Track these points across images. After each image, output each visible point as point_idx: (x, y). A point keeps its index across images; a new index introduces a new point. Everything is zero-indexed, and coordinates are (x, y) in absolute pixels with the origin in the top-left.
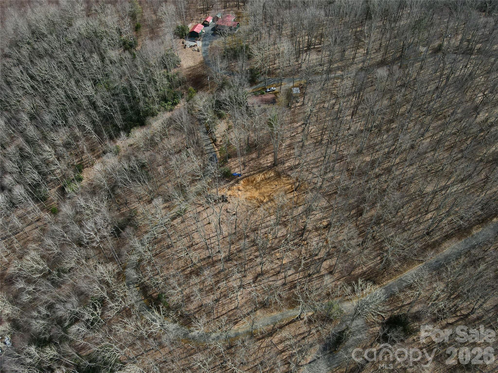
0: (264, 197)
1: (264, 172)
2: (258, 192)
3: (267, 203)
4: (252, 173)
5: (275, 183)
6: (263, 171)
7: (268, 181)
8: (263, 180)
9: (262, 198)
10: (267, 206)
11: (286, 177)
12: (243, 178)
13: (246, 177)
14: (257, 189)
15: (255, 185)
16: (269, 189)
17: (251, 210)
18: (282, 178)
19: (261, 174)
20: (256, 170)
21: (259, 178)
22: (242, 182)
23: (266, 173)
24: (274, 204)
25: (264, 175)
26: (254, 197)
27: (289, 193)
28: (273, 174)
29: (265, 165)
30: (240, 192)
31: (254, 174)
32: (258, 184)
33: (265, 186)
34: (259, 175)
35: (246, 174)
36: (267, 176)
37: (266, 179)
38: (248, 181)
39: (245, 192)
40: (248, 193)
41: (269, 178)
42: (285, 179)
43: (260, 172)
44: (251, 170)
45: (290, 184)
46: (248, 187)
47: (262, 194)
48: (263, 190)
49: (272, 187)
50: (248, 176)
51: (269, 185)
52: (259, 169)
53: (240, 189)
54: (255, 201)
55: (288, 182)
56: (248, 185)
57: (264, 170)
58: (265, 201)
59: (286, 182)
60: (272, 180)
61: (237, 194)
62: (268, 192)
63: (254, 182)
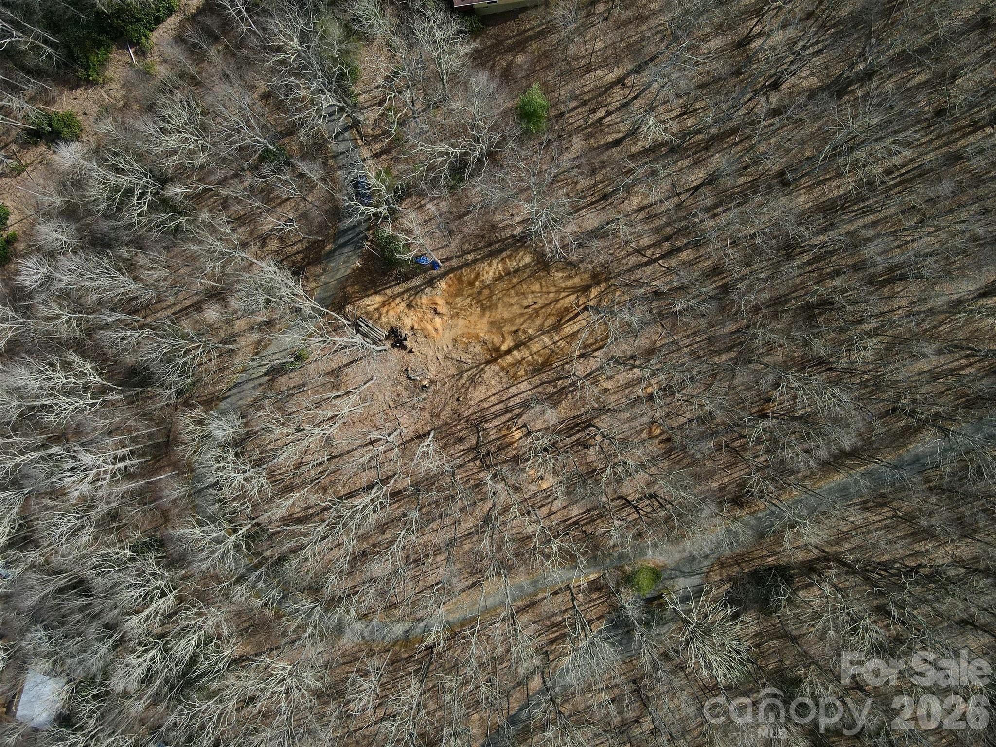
0: (503, 337)
1: (504, 254)
2: (485, 320)
3: (509, 351)
4: (470, 257)
5: (532, 288)
6: (500, 251)
7: (514, 280)
8: (499, 278)
9: (497, 340)
10: (509, 359)
11: (563, 270)
12: (445, 274)
13: (453, 270)
14: (484, 309)
15: (480, 293)
16: (516, 309)
17: (469, 373)
18: (552, 271)
19: (495, 262)
20: (480, 249)
21: (490, 271)
22: (442, 285)
23: (509, 257)
24: (527, 354)
25: (505, 263)
26: (477, 336)
27: (568, 321)
28: (527, 259)
29: (507, 233)
30: (437, 320)
31: (475, 261)
32: (486, 292)
33: (506, 299)
34: (490, 265)
35: (454, 263)
36: (512, 264)
37: (508, 273)
38: (460, 280)
39: (452, 317)
40: (461, 322)
41: (517, 271)
42: (560, 275)
43: (492, 255)
44: (466, 246)
45: (574, 290)
46: (460, 302)
47: (496, 326)
48: (502, 313)
49: (525, 303)
50: (460, 268)
51: (517, 294)
52: (490, 244)
53: (439, 310)
54: (478, 348)
55: (569, 283)
56: (459, 293)
57: (505, 250)
58: (504, 348)
59: (563, 285)
60: (525, 275)
61: (430, 327)
62: (512, 321)
63: (477, 283)
